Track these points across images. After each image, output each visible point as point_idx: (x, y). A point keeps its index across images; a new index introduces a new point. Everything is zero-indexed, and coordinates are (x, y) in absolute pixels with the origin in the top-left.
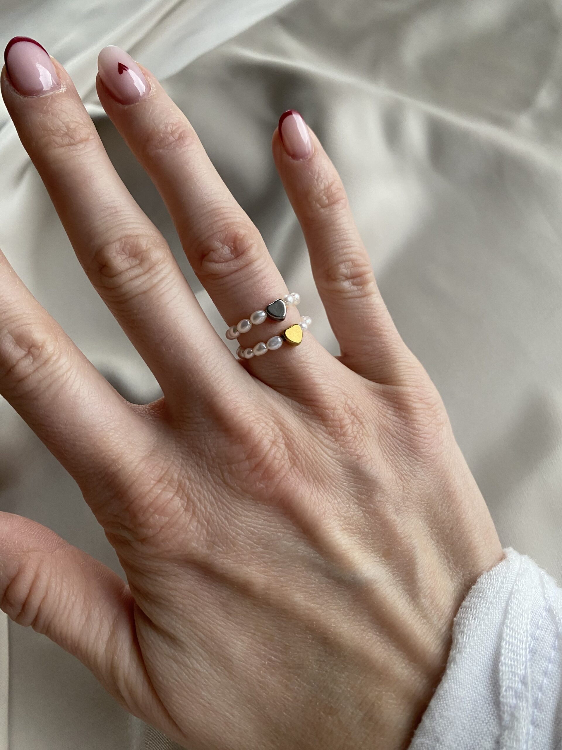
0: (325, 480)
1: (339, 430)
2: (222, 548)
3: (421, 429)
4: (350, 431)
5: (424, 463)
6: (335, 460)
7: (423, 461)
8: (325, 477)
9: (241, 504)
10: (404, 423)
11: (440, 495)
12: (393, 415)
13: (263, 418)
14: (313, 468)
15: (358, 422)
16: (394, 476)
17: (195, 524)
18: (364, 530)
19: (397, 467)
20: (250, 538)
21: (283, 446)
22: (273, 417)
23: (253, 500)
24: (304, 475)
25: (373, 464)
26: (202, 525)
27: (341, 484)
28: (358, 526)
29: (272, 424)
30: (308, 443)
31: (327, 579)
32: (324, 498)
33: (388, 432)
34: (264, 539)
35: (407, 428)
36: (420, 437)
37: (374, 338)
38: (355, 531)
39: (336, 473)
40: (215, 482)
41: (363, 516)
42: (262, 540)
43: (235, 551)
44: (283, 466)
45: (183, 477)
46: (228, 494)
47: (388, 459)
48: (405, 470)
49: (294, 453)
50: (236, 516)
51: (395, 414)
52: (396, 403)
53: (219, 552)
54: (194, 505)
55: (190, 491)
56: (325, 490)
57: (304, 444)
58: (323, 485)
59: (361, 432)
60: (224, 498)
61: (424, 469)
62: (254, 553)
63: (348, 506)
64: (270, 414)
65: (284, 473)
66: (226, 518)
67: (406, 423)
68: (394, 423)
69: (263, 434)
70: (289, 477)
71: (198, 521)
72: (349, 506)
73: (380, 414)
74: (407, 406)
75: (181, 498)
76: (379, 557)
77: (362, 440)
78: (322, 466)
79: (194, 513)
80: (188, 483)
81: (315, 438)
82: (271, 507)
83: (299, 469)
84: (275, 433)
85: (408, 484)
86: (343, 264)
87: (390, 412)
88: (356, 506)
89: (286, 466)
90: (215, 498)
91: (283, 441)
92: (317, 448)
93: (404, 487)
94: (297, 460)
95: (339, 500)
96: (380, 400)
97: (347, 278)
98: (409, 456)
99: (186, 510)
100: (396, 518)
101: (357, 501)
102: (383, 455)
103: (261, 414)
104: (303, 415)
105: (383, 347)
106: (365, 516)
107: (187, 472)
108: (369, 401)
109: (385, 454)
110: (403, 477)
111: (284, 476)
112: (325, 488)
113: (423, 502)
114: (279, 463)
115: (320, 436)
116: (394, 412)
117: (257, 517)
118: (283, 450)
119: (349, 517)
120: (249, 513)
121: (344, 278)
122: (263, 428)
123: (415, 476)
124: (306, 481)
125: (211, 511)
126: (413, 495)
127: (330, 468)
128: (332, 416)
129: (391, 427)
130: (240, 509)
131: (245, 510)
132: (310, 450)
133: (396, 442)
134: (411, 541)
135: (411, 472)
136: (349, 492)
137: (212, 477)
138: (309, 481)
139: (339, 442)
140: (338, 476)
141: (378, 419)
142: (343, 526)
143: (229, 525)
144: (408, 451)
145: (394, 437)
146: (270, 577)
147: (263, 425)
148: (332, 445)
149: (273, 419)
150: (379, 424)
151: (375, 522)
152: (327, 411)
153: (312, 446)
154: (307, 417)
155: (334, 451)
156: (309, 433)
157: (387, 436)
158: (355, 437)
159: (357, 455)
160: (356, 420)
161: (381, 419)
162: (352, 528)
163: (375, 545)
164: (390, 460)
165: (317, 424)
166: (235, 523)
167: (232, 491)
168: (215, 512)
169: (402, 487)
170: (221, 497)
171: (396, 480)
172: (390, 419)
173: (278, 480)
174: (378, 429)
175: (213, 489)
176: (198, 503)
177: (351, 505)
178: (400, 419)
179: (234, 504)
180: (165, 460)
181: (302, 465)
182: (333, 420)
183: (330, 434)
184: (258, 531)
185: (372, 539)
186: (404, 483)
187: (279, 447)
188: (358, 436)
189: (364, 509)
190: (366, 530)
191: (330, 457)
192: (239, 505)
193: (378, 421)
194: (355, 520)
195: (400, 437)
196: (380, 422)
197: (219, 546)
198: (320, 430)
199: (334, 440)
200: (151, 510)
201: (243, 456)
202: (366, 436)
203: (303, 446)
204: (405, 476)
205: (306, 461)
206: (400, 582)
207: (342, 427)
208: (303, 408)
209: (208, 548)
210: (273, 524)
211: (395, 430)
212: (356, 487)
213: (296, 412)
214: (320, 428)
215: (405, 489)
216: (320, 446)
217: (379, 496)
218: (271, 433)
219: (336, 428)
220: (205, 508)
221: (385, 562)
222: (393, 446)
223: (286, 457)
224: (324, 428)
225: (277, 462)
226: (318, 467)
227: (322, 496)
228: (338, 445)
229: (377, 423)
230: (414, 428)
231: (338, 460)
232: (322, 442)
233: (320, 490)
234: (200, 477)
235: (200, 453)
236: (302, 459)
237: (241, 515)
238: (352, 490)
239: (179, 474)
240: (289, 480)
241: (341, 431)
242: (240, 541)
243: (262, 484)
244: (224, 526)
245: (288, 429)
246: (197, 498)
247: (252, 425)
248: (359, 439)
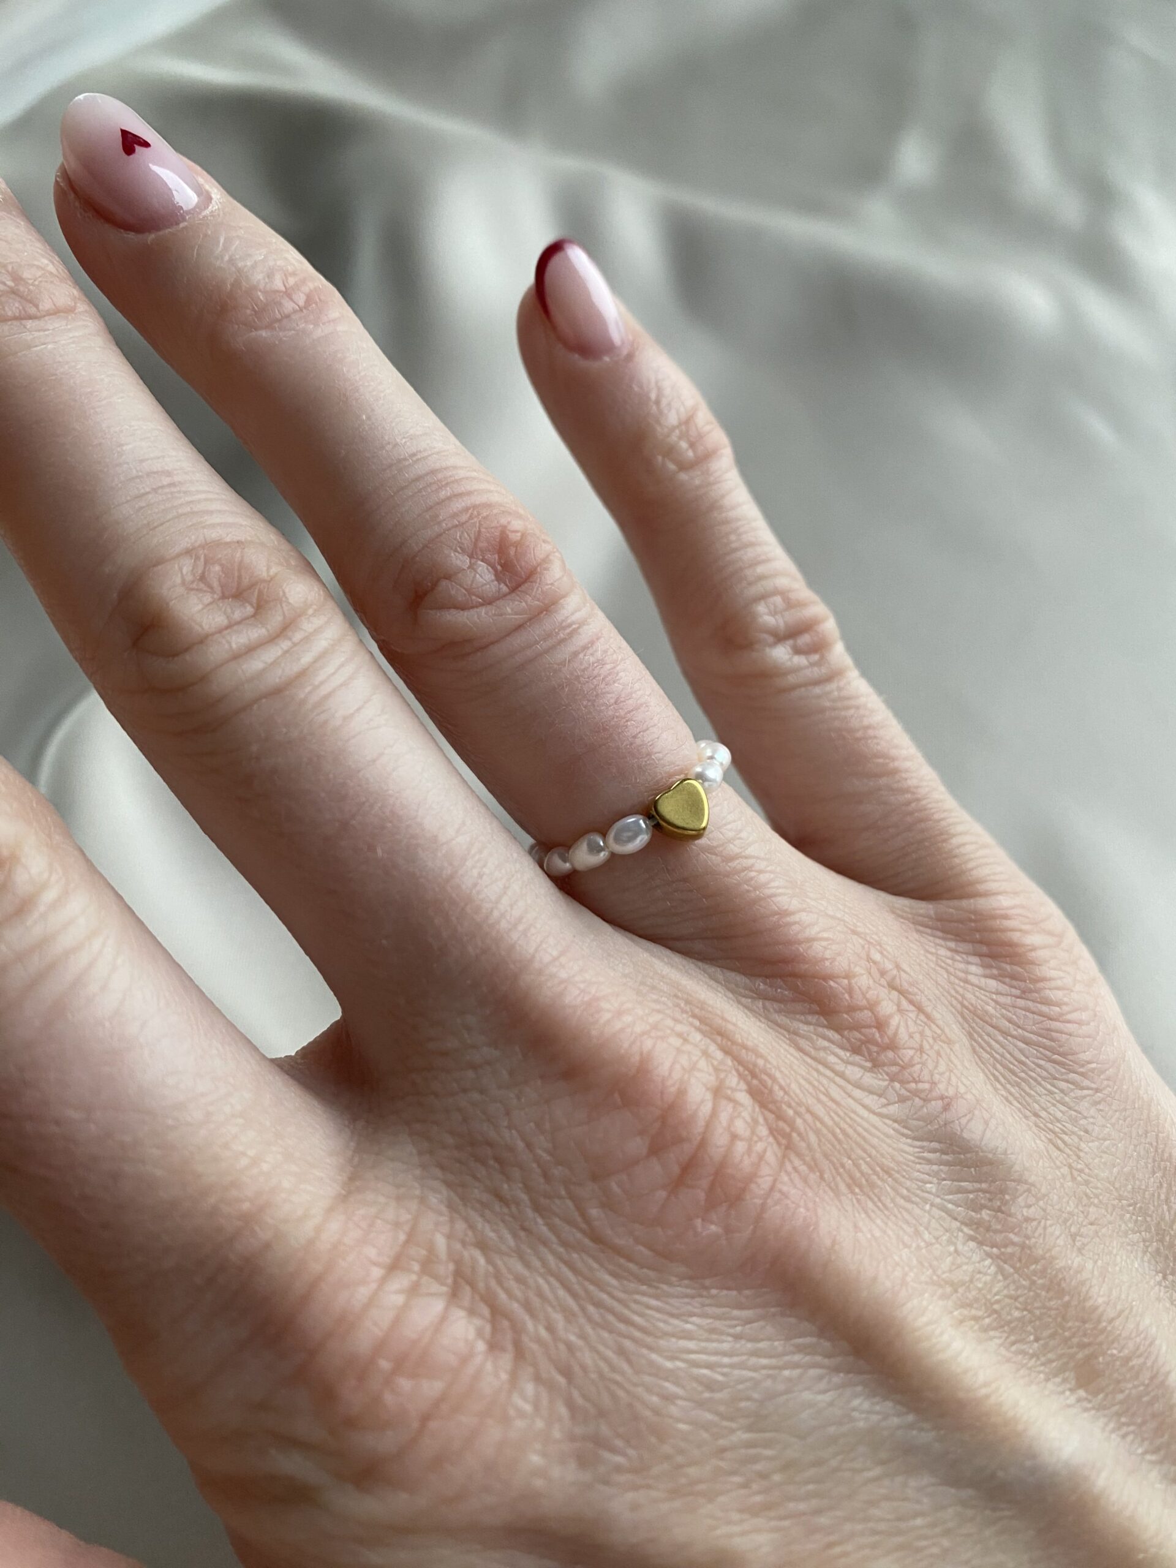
0: (879, 1183)
1: (877, 1035)
2: (625, 1455)
3: (1066, 999)
4: (903, 1035)
5: (1097, 1090)
6: (889, 1122)
7: (1093, 1086)
8: (875, 1173)
9: (657, 1297)
10: (1018, 992)
11: (1154, 1173)
12: (986, 976)
13: (669, 1022)
14: (839, 1152)
15: (912, 1008)
16: (1038, 1142)
17: (530, 1388)
18: (1009, 1314)
19: (1036, 1115)
20: (701, 1404)
21: (743, 1097)
22: (694, 1016)
23: (691, 1278)
24: (822, 1177)
25: (986, 1115)
26: (551, 1386)
27: (919, 1188)
28: (992, 1304)
29: (697, 1037)
30: (810, 1083)
31: (953, 1491)
32: (889, 1236)
33: (986, 1022)
34: (748, 1399)
35: (1030, 1004)
36: (1069, 1022)
37: (883, 781)
38: (987, 1321)
39: (901, 1159)
40: (564, 1244)
41: (996, 1273)
42: (743, 1404)
43: (668, 1458)
44: (761, 1157)
45: (464, 1244)
46: (615, 1275)
47: (1011, 1098)
48: (1058, 1121)
49: (780, 1116)
50: (649, 1340)
51: (988, 972)
52: (981, 942)
53: (618, 1469)
54: (517, 1330)
55: (493, 1283)
56: (886, 1212)
57: (800, 1086)
58: (876, 1199)
59: (928, 1032)
60: (602, 1290)
61: (1101, 1107)
62: (723, 1450)
63: (952, 1249)
64: (683, 1011)
65: (770, 1179)
66: (621, 1352)
67: (1024, 992)
68: (994, 997)
69: (683, 1068)
70: (785, 1189)
71: (538, 1379)
72: (956, 1251)
73: (952, 977)
74: (1011, 944)
75: (472, 1312)
76: (1071, 1390)
77: (938, 1054)
78: (863, 1143)
79: (520, 1354)
80: (482, 1261)
81: (821, 1068)
82: (747, 1292)
83: (805, 1163)
84: (715, 1063)
85: (1079, 1157)
86: (762, 603)
87: (973, 969)
88: (972, 1244)
89: (770, 1157)
90: (574, 1295)
91: (743, 1086)
92: (835, 1092)
93: (1070, 1167)
94: (794, 1135)
95: (926, 1236)
96: (938, 941)
97: (780, 637)
98: (1056, 1079)
99: (493, 1347)
100: (1077, 1261)
101: (972, 1233)
102: (996, 1089)
103: (659, 1011)
104: (764, 1007)
105: (909, 803)
106: (1000, 1270)
107: (472, 1227)
108: (915, 947)
109: (999, 1086)
110: (1060, 1138)
111: (772, 1188)
112: (887, 1208)
113: (1124, 1202)
114: (749, 1151)
115: (832, 1059)
116: (982, 966)
117: (712, 1331)
118: (750, 1109)
119: (963, 1283)
120: (687, 1322)
121: (771, 639)
122: (679, 1051)
123: (1086, 1131)
124: (832, 1194)
125: (573, 1338)
126: (1099, 1185)
127: (884, 1145)
128: (847, 996)
129: (990, 1009)
130: (658, 1315)
131: (672, 1315)
132: (819, 1100)
133: (1016, 1046)
134: (1138, 1325)
135: (1074, 1121)
136: (943, 1209)
137: (552, 1228)
138: (837, 1193)
139: (886, 1068)
140: (908, 1166)
141: (953, 992)
142: (956, 1313)
143: (637, 1372)
144: (1048, 1065)
145: (1005, 1033)
146: (786, 1523)
147: (676, 1042)
148: (869, 1079)
149: (697, 1023)
150: (959, 1006)
151: (1033, 1283)
152: (832, 983)
153: (822, 1089)
154: (779, 1012)
155: (880, 1096)
156: (801, 1054)
157: (989, 1035)
158: (921, 1050)
159: (942, 1098)
160: (905, 1003)
161: (961, 990)
162: (980, 1313)
163: (1050, 1356)
164: (1016, 1099)
165: (812, 1028)
166: (651, 1363)
167: (622, 1261)
168: (583, 1336)
169: (1066, 1168)
170: (591, 1288)
171: (1048, 1151)
172: (980, 988)
173: (758, 1201)
174: (960, 1019)
175: (562, 1265)
176: (527, 1318)
177: (960, 1247)
178: (1004, 983)
179: (636, 1302)
180: (399, 1199)
181: (809, 1146)
182: (852, 1009)
183: (856, 1050)
184: (723, 1374)
185: (1037, 1340)
186: (1068, 1156)
187: (736, 1103)
188: (926, 1046)
189: (995, 1250)
190: (1017, 1314)
191: (874, 1113)
192: (654, 1302)
193: (956, 999)
194: (980, 1290)
195: (1020, 1031)
196: (960, 998)
197: (613, 1450)
198: (826, 1044)
199: (869, 1065)
200: (385, 1364)
201: (637, 1146)
202: (944, 1042)
203: (798, 1091)
204: (1066, 1138)
205: (817, 1133)
206: (1149, 1457)
207: (880, 1025)
208: (762, 986)
209: (584, 1461)
210: (762, 1345)
211: (1003, 1016)
212: (960, 1191)
213: (743, 1000)
214: (825, 1038)
215: (1075, 1173)
216: (840, 1086)
217: (1022, 1204)
218: (703, 1064)
219: (867, 1031)
220: (550, 1328)
221: (1090, 1401)
222: (1012, 1060)
223: (763, 1131)
224: (831, 1034)
225: (740, 1147)
226: (852, 1149)
227: (885, 1232)
228: (886, 1077)
229: (954, 1002)
230: (1047, 1002)
231: (895, 1121)
232: (841, 1075)
233: (872, 1215)
234: (515, 1236)
235: (497, 1159)
236: (808, 1129)
237: (666, 1334)
238: (950, 1201)
239: (449, 1237)
240: (787, 1197)
241: (881, 1036)
242: (679, 1420)
243: (712, 1223)
244: (618, 1378)
245: (744, 1047)
246: (518, 1301)
247: (648, 1044)
248: (932, 1053)
